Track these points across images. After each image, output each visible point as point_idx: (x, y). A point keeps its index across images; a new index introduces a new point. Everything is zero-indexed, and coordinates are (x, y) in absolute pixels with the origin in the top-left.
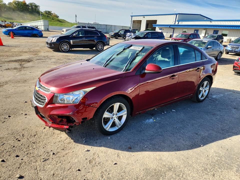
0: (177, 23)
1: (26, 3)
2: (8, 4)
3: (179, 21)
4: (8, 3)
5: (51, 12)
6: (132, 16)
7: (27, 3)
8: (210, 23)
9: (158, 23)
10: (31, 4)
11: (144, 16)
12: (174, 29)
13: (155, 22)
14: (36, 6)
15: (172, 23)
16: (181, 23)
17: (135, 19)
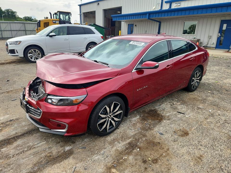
0: (166, 7)
3: (170, 3)
5: (31, 18)
6: (80, 6)
9: (124, 12)
10: (8, 11)
14: (13, 12)
16: (175, 6)
17: (86, 9)
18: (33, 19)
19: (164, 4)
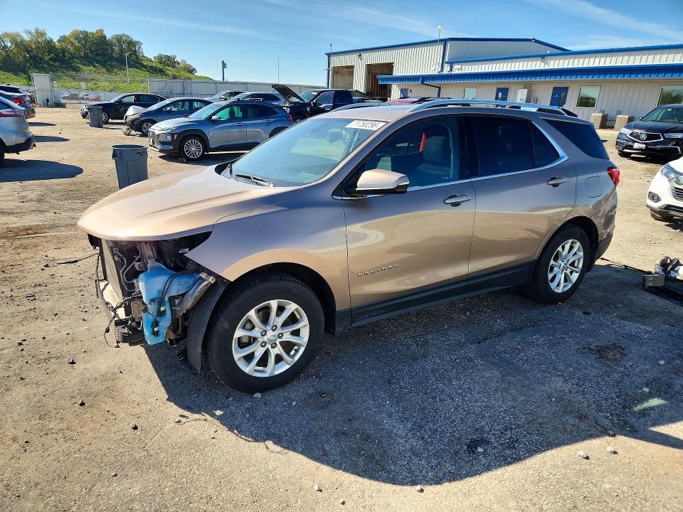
0: (446, 70)
1: (105, 37)
2: (59, 41)
3: (451, 64)
4: (59, 38)
5: (174, 58)
6: (329, 55)
7: (109, 36)
8: (543, 64)
9: (396, 71)
10: (119, 39)
11: (360, 52)
12: (440, 88)
13: (389, 67)
14: (132, 44)
15: (433, 70)
16: (458, 69)
17: (338, 62)
18: (179, 64)
19: (446, 65)
